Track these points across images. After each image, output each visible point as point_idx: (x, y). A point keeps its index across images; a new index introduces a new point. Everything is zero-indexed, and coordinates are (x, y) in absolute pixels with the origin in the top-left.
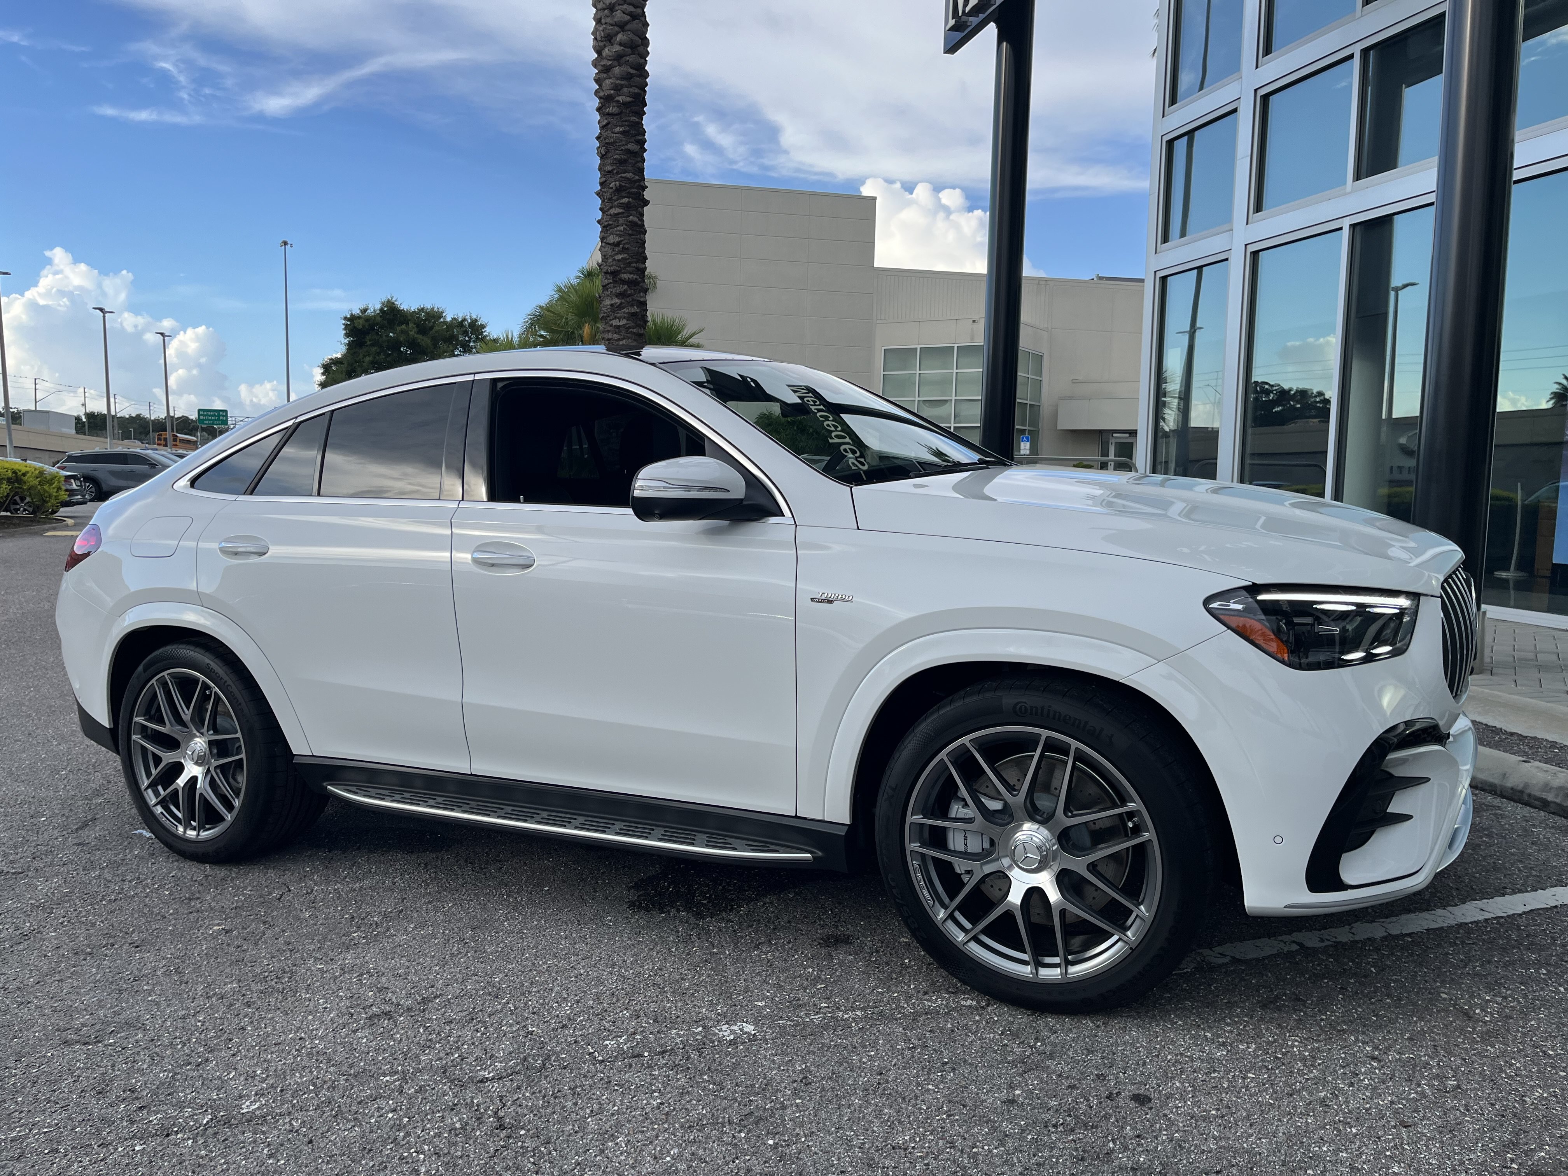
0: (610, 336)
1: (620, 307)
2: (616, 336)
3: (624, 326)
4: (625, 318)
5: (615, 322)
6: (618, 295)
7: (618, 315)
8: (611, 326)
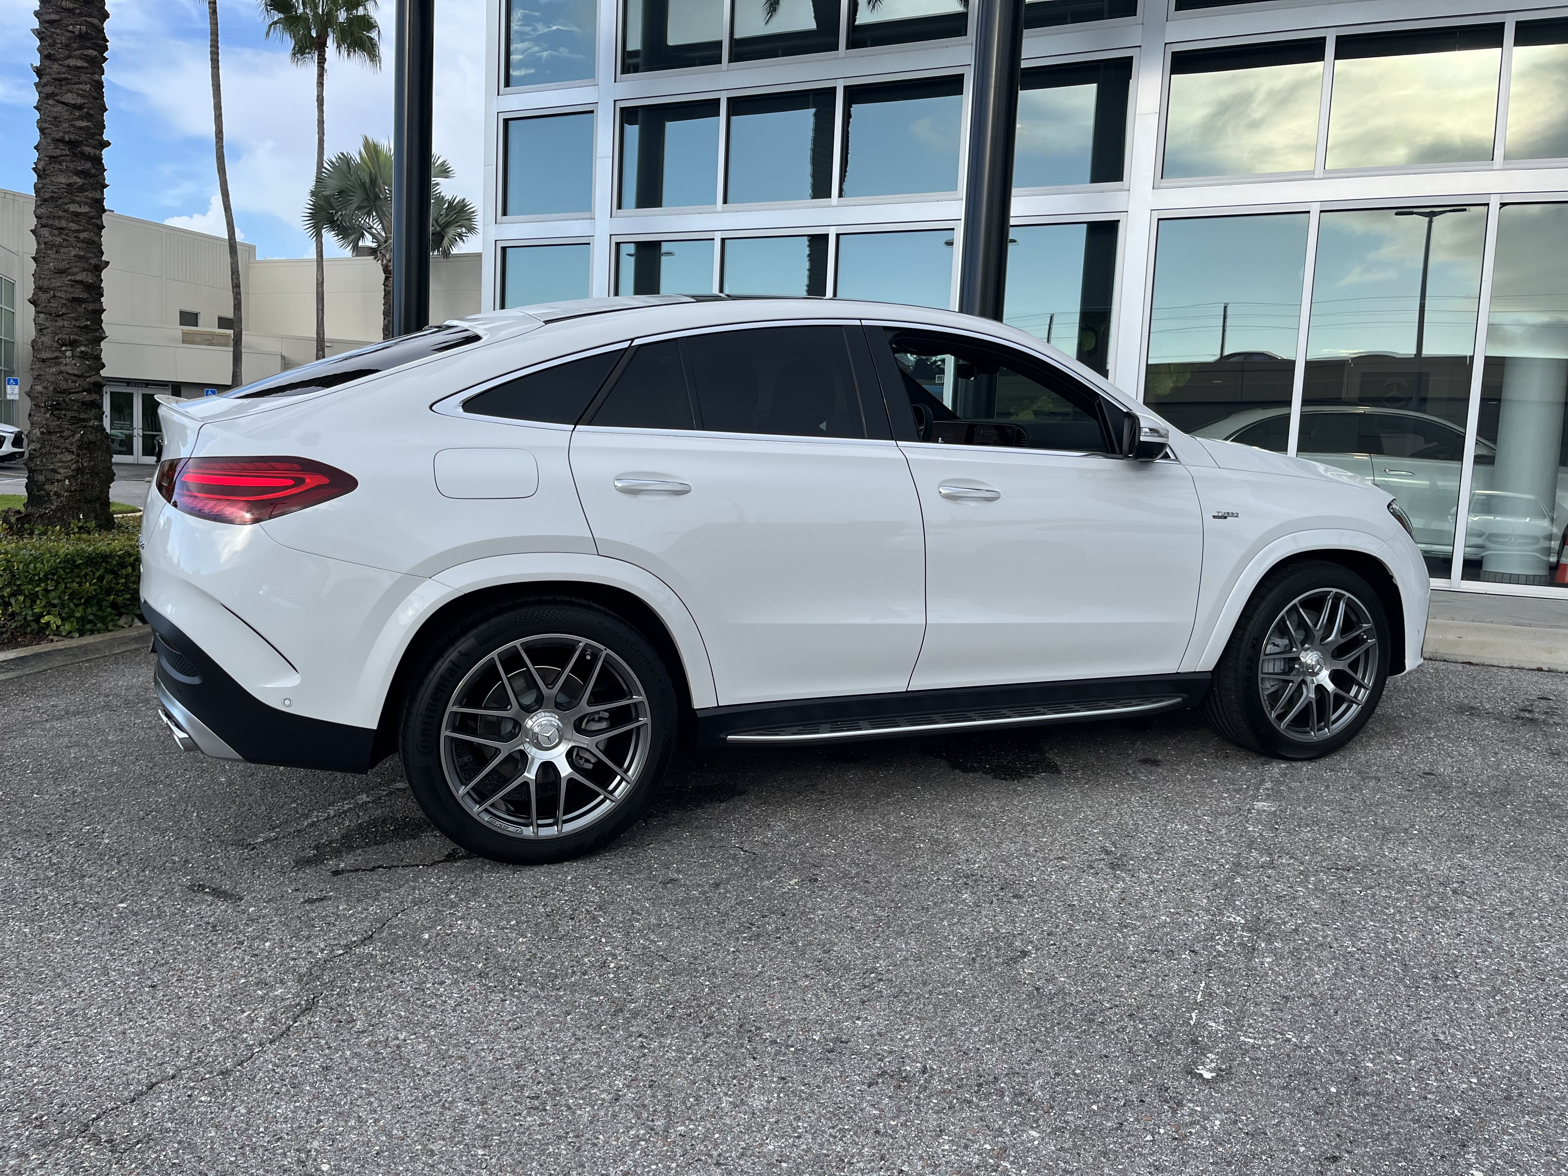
0: (63, 223)
1: (81, 189)
2: (74, 227)
3: (85, 214)
4: (86, 203)
5: (73, 208)
6: (77, 173)
7: (78, 199)
8: (66, 211)
